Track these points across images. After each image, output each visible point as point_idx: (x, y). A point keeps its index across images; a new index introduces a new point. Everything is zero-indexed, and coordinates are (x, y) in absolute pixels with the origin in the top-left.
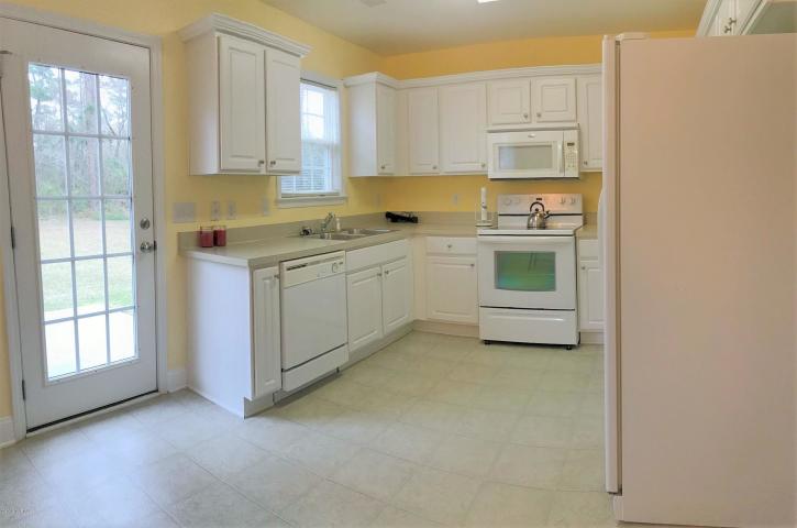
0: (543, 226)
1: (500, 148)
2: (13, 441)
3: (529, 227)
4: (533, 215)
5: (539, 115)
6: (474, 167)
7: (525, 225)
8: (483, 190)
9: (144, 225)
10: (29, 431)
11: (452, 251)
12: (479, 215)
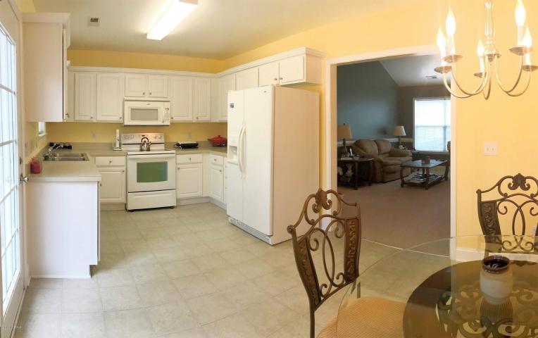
0: (148, 150)
1: (132, 109)
3: (141, 150)
4: (144, 144)
5: (150, 94)
6: (116, 119)
7: (139, 149)
8: (118, 131)
11: (112, 164)
12: (115, 144)
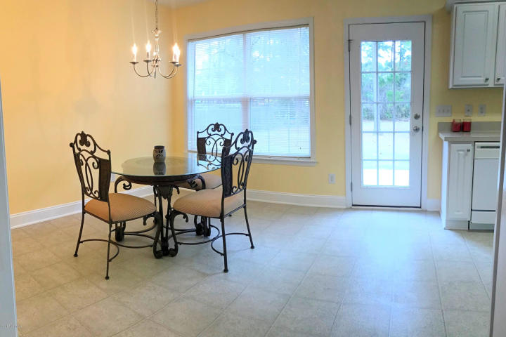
2: (345, 207)
9: (417, 117)
10: (353, 205)
